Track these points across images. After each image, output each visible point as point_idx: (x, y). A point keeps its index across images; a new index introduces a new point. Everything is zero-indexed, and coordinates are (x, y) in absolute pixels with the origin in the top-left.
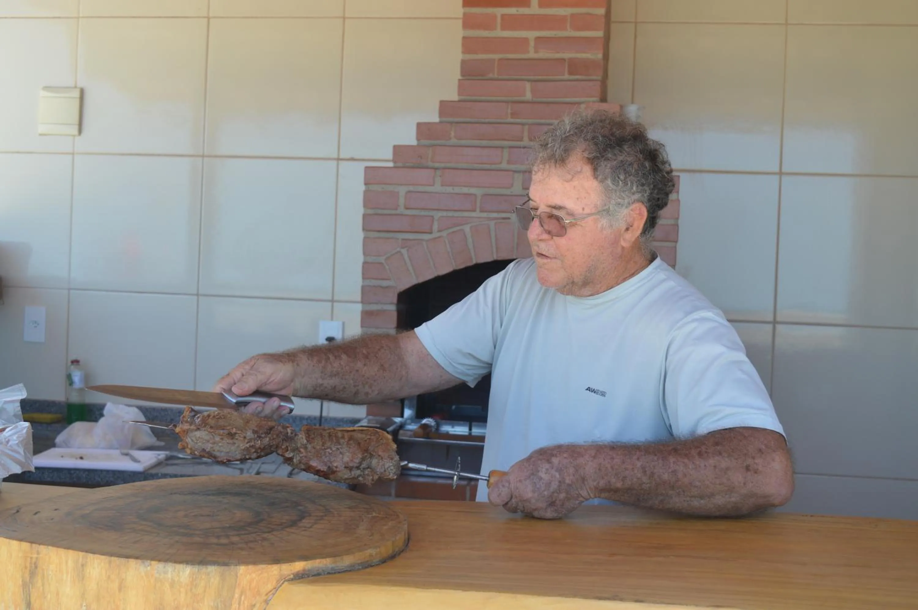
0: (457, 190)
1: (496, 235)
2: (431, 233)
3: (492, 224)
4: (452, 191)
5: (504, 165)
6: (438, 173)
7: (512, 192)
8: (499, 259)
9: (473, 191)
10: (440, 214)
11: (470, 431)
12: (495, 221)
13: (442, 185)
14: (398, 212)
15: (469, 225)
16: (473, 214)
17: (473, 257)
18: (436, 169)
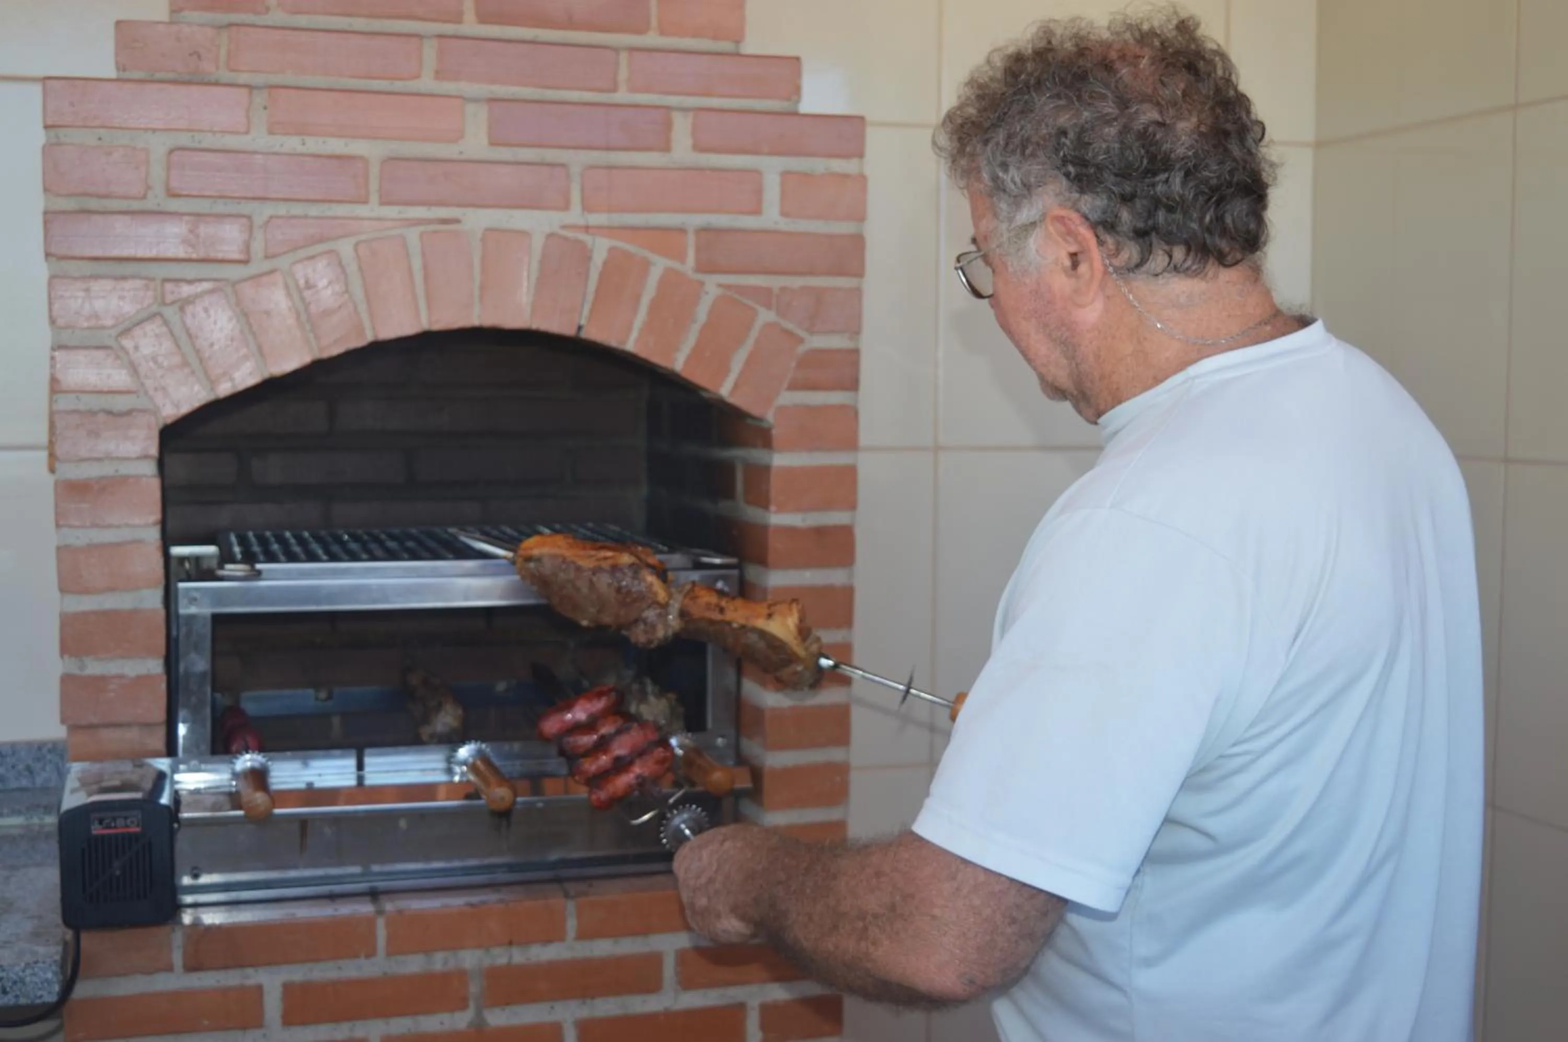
0: (314, 145)
1: (425, 267)
2: (245, 262)
3: (413, 236)
4: (300, 149)
5: (427, 83)
6: (260, 99)
7: (461, 153)
8: (437, 326)
9: (358, 147)
10: (268, 210)
11: (360, 773)
12: (422, 228)
13: (271, 132)
14: (150, 204)
15: (353, 240)
16: (361, 210)
17: (367, 324)
18: (250, 87)
